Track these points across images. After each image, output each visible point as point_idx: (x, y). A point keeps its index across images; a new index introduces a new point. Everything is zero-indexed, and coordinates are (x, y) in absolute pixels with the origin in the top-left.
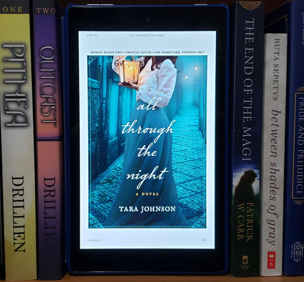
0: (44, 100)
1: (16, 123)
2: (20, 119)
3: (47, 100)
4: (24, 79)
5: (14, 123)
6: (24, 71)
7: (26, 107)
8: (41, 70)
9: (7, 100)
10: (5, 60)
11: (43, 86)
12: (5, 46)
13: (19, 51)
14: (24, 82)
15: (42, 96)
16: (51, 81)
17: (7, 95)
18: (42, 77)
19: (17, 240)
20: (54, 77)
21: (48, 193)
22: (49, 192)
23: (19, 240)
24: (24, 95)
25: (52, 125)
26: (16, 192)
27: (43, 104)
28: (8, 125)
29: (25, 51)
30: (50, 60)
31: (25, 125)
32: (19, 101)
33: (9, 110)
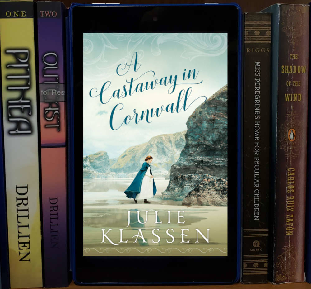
0: (47, 105)
1: (20, 130)
2: (24, 126)
3: (51, 105)
4: (27, 85)
5: (17, 130)
6: (28, 77)
7: (30, 114)
8: (45, 76)
9: (10, 107)
10: (8, 66)
12: (8, 51)
14: (27, 88)
17: (10, 102)
18: (45, 83)
19: (22, 249)
20: (57, 83)
23: (24, 250)
24: (28, 101)
25: (55, 130)
26: (20, 202)
27: (46, 109)
28: (11, 132)
29: (29, 57)
30: (52, 66)
31: (29, 132)
32: (23, 108)
33: (12, 117)
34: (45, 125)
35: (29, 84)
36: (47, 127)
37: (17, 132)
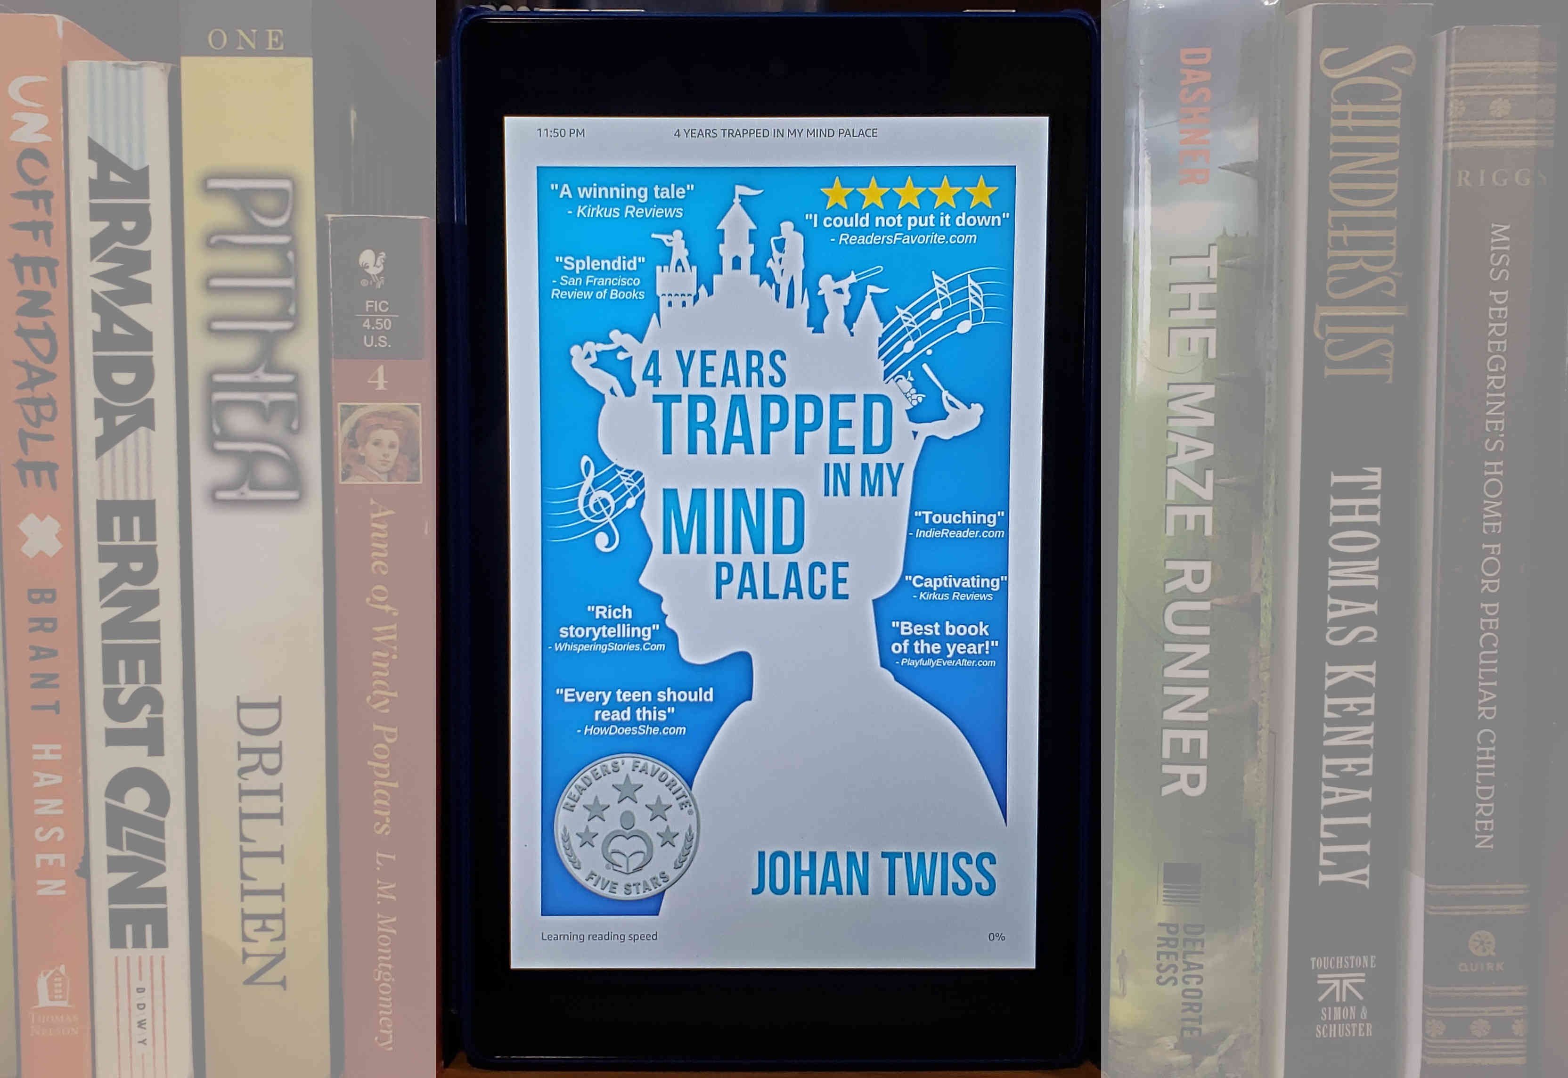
1: (254, 487)
2: (270, 472)
4: (282, 316)
5: (245, 488)
6: (287, 283)
7: (295, 426)
9: (219, 396)
10: (213, 240)
12: (214, 184)
13: (268, 203)
14: (286, 325)
17: (219, 378)
19: (256, 941)
23: (264, 944)
24: (287, 378)
26: (250, 759)
28: (222, 495)
29: (294, 207)
31: (291, 495)
32: (266, 402)
33: (226, 437)
35: (292, 310)
37: (242, 493)
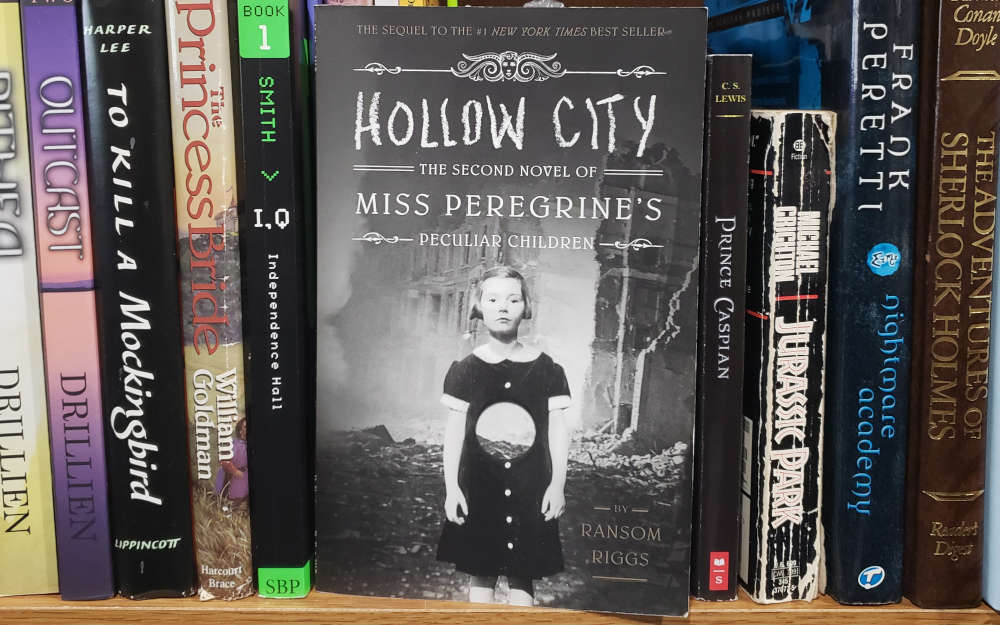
0: (53, 199)
3: (60, 198)
7: (18, 212)
8: (45, 131)
11: (51, 168)
15: (49, 190)
16: (67, 155)
18: (46, 148)
19: (12, 507)
20: (74, 147)
21: (71, 409)
22: (73, 405)
23: (16, 508)
24: (12, 185)
25: (74, 255)
27: (50, 209)
30: (62, 107)
31: (17, 252)
34: (51, 246)
35: (14, 147)
36: (53, 250)
